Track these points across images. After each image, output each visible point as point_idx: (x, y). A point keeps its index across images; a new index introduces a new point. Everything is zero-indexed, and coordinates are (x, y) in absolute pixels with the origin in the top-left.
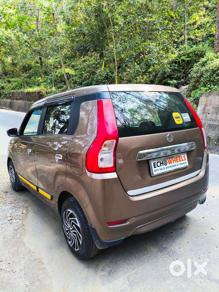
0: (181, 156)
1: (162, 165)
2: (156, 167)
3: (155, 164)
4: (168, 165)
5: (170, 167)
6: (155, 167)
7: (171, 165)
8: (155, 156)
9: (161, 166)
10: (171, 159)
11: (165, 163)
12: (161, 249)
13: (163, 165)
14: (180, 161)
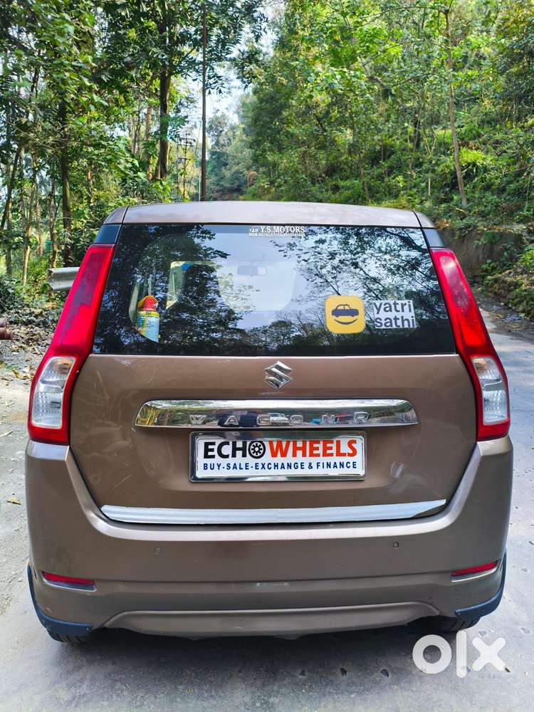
0: (335, 440)
1: (239, 453)
2: (213, 457)
3: (210, 447)
4: (267, 458)
5: (272, 466)
6: (206, 456)
7: (279, 460)
8: (200, 422)
9: (234, 455)
10: (284, 444)
11: (257, 449)
12: (258, 704)
13: (244, 455)
14: (325, 454)
